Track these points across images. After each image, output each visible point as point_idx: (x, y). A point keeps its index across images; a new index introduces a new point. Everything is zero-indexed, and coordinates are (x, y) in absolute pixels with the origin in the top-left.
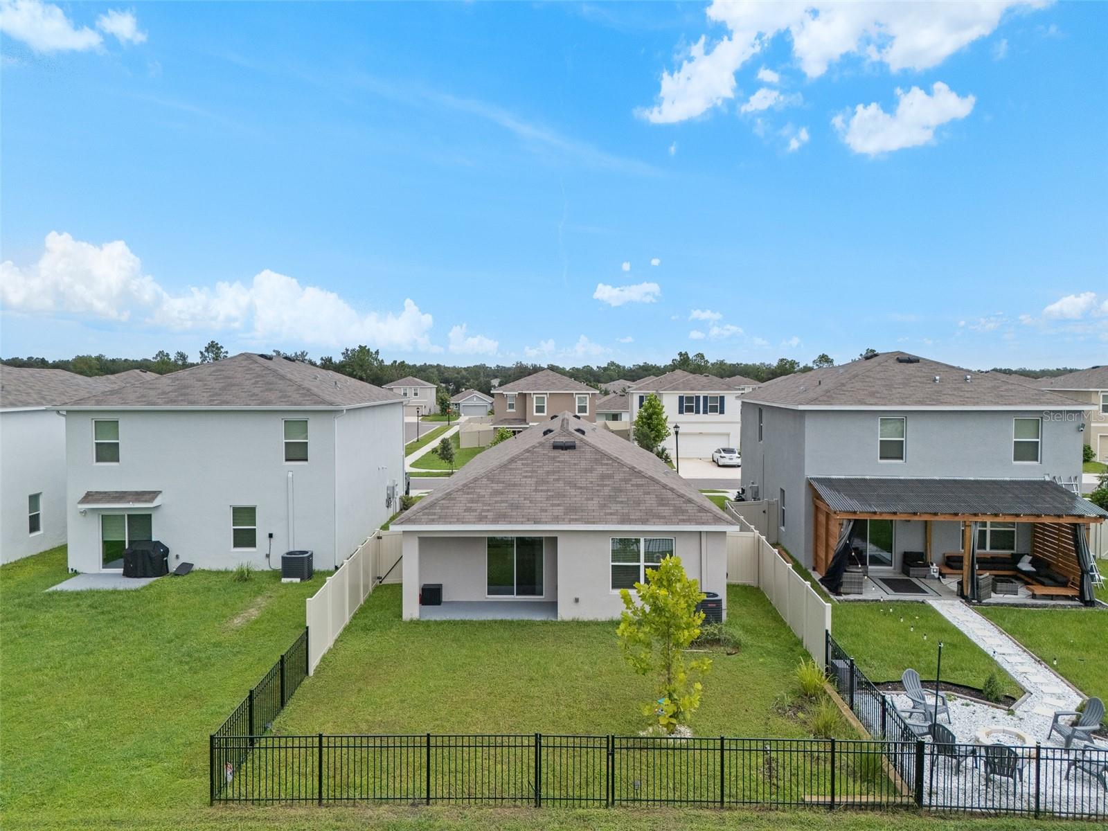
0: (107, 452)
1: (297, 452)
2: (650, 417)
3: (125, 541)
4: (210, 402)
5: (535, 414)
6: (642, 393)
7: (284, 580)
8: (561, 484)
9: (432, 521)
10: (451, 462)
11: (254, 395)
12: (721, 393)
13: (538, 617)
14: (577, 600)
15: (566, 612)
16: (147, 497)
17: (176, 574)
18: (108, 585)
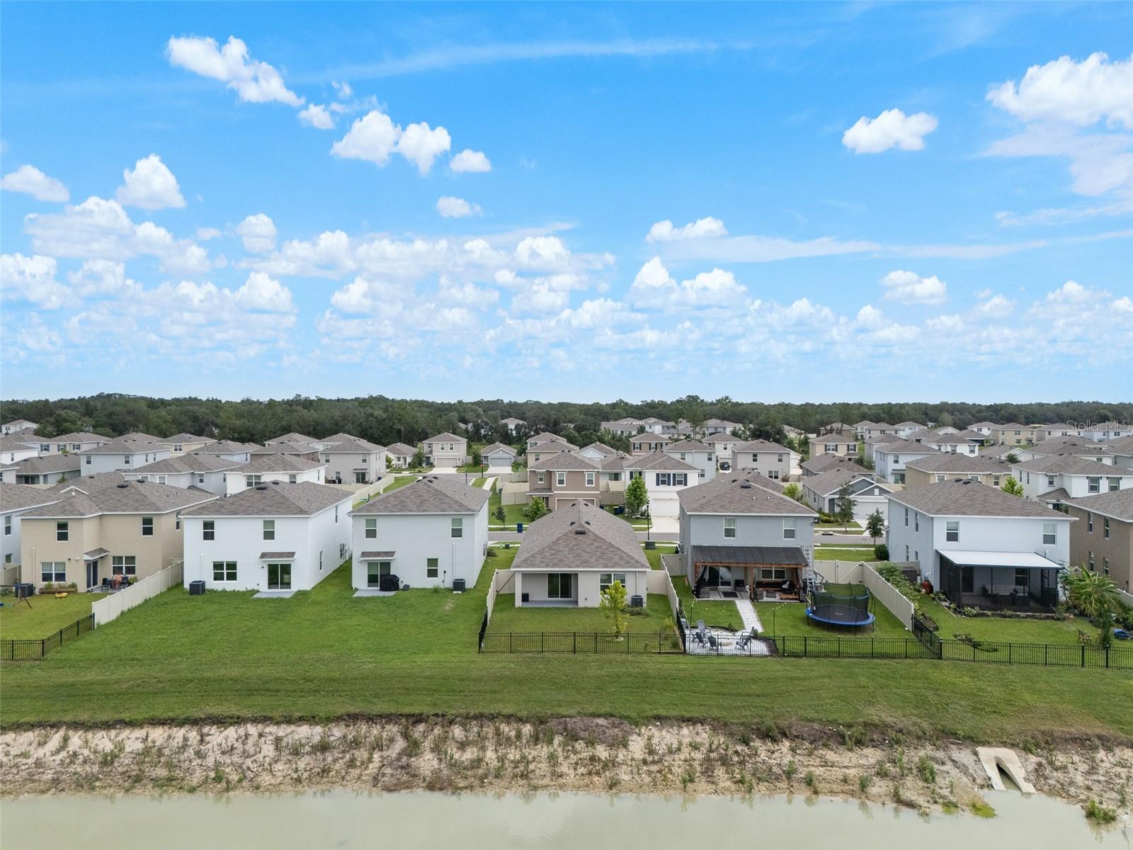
0: (371, 534)
1: (457, 533)
2: (635, 490)
3: (377, 575)
4: (418, 510)
5: (558, 485)
6: (632, 469)
7: (455, 592)
8: (579, 550)
9: (528, 567)
10: (503, 521)
11: (437, 506)
12: (685, 472)
13: (570, 606)
14: (586, 599)
15: (581, 604)
16: (389, 554)
17: (404, 590)
18: (370, 595)
